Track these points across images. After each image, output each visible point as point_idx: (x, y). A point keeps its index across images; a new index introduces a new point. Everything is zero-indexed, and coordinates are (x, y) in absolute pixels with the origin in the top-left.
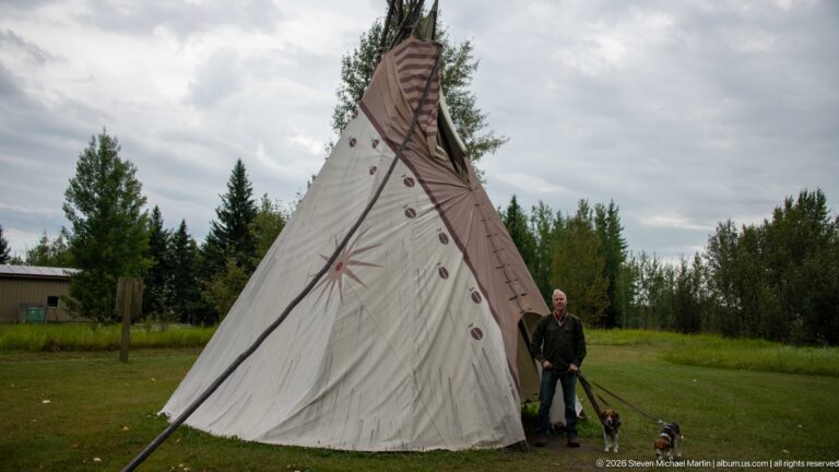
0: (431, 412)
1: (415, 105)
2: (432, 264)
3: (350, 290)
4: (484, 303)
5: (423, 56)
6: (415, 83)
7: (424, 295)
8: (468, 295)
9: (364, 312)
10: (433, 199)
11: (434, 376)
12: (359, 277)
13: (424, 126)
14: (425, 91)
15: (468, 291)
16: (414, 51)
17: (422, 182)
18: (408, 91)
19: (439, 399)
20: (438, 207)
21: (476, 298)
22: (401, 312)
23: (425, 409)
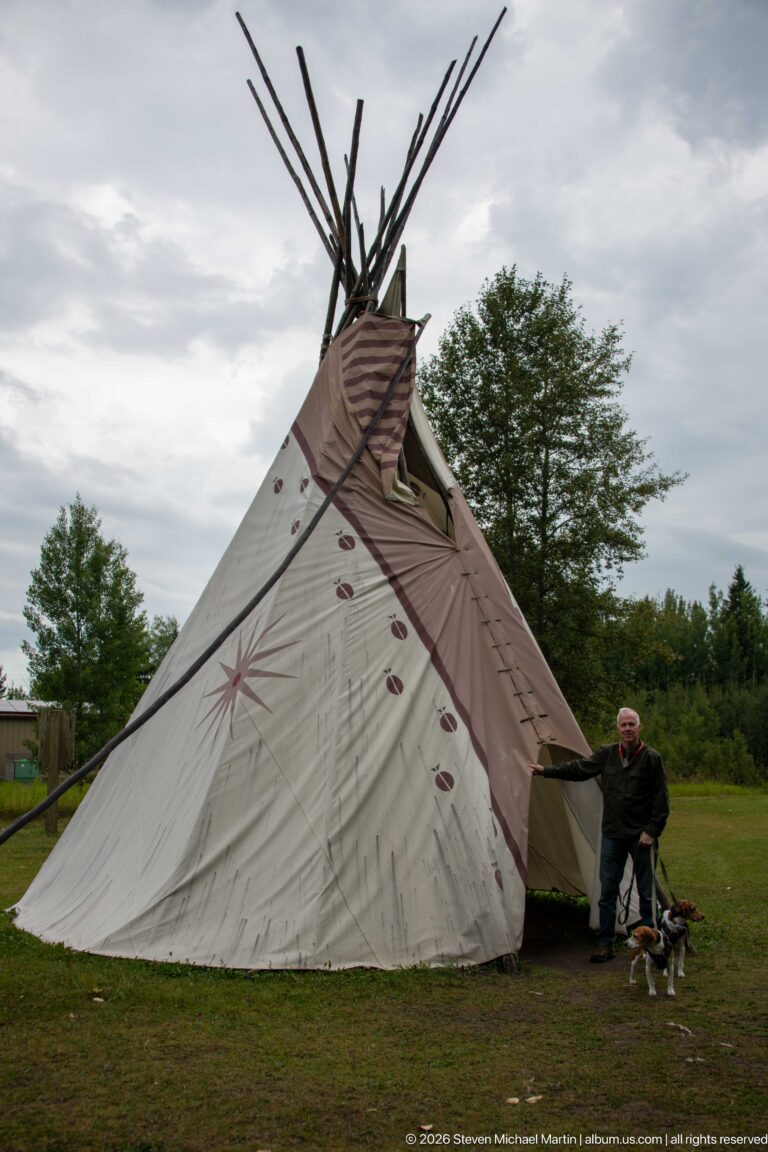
0: (355, 907)
1: (365, 421)
2: (376, 671)
3: (245, 716)
4: (462, 730)
5: (385, 343)
6: (367, 385)
7: (358, 721)
8: (436, 718)
9: (264, 750)
10: (386, 568)
11: (366, 849)
12: (258, 694)
13: (377, 452)
14: (385, 398)
15: (435, 713)
16: (371, 336)
17: (368, 541)
18: (354, 399)
19: (372, 887)
20: (392, 580)
21: (447, 724)
22: (318, 748)
23: (344, 903)
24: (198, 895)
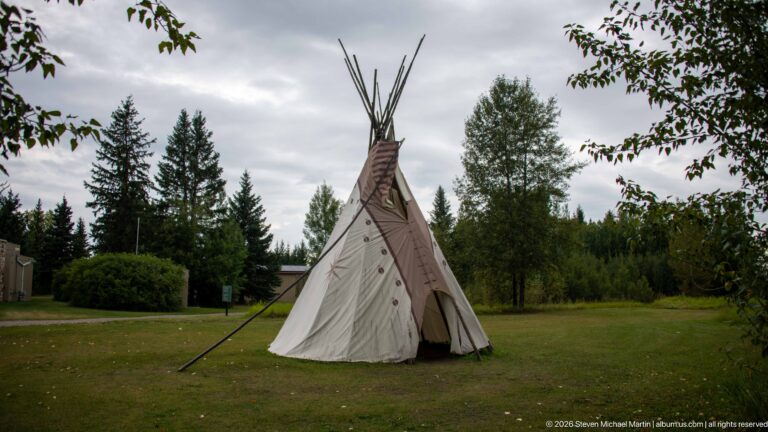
0: (362, 342)
1: (378, 179)
2: (375, 266)
4: (403, 286)
5: (387, 151)
6: (379, 167)
7: (367, 283)
8: (394, 282)
9: (338, 292)
10: (381, 231)
11: (367, 324)
12: (338, 274)
13: (381, 190)
14: (386, 170)
15: (394, 280)
16: (382, 148)
17: (376, 222)
18: (374, 172)
19: (368, 336)
20: (383, 235)
21: (398, 283)
22: (354, 292)
23: (359, 341)
24: (315, 339)
